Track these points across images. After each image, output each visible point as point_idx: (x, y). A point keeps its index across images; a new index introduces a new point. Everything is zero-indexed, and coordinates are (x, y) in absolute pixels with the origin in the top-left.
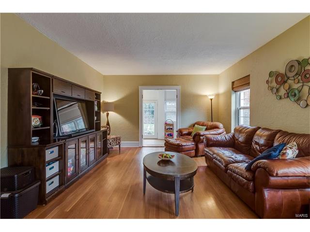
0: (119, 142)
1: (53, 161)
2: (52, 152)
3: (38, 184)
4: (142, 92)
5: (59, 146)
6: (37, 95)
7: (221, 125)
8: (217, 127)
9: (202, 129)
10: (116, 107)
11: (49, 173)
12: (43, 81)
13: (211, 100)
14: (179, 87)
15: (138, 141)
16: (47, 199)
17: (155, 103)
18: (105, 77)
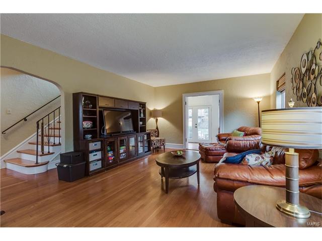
0: (163, 144)
1: (97, 151)
2: (95, 145)
3: (84, 163)
4: (185, 99)
5: (101, 141)
6: (89, 108)
8: (256, 134)
9: (240, 134)
10: (164, 113)
11: (92, 157)
12: (92, 99)
13: (258, 103)
14: (222, 92)
15: (182, 144)
16: (90, 174)
17: (209, 108)
18: (155, 88)
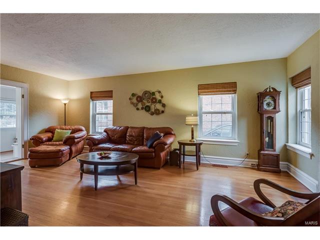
7: (83, 128)
8: (81, 130)
13: (65, 104)
14: (26, 85)
